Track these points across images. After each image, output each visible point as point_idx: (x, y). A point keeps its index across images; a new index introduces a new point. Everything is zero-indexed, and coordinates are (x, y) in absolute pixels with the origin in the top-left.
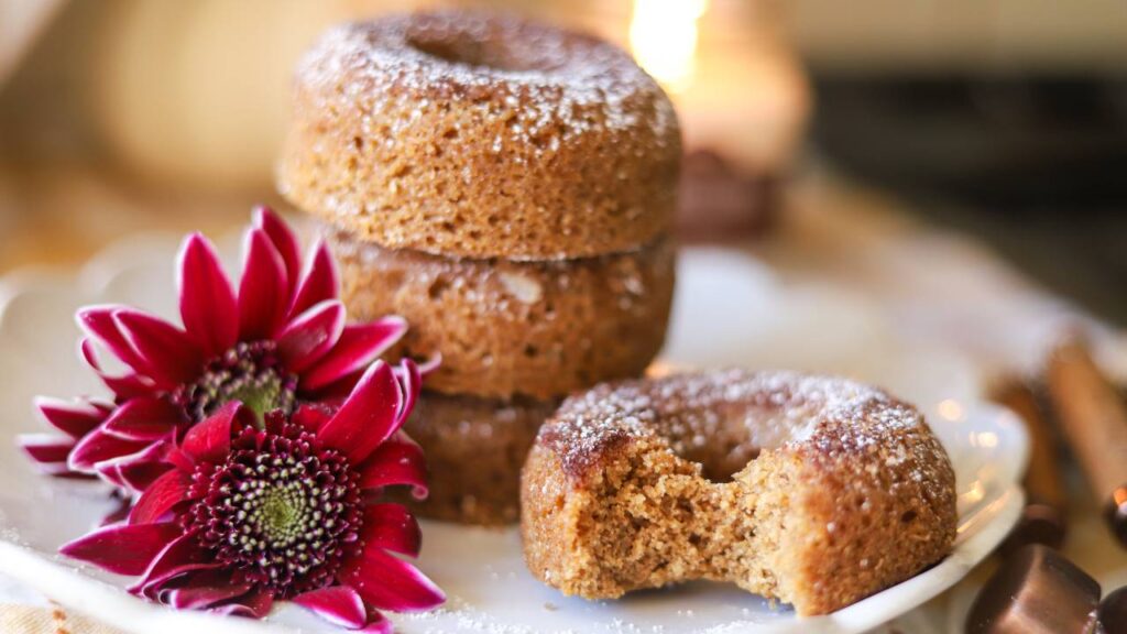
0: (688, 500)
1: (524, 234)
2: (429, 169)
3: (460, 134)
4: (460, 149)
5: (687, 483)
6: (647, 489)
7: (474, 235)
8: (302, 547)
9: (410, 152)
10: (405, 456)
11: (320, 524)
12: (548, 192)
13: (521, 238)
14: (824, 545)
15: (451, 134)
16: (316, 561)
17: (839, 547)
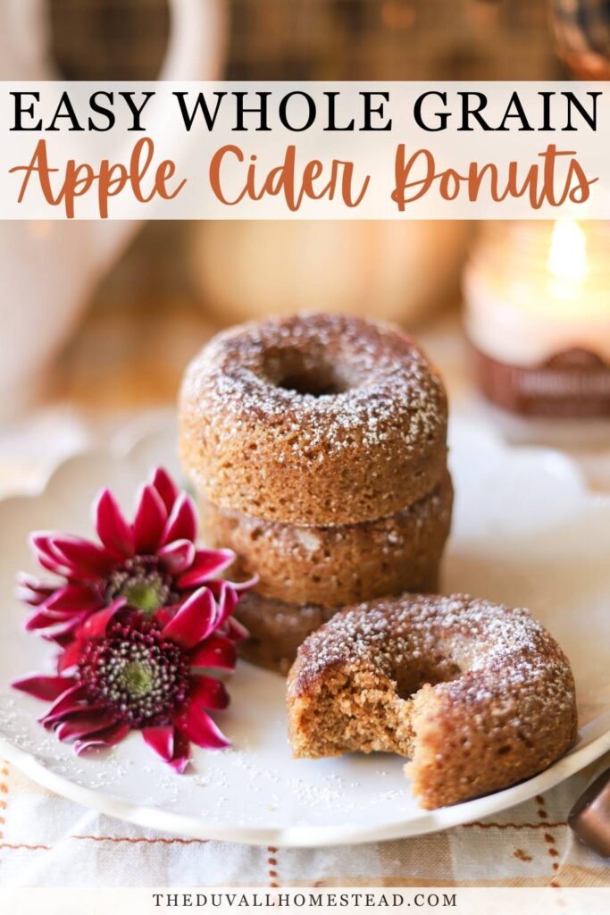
0: (383, 706)
1: (304, 511)
2: (241, 467)
3: (258, 448)
4: (258, 458)
5: (380, 696)
6: (355, 696)
7: (272, 510)
8: (149, 699)
9: (229, 455)
10: (218, 647)
11: (161, 687)
12: (319, 486)
13: (301, 513)
14: (433, 768)
15: (253, 447)
16: (157, 709)
17: (444, 770)
